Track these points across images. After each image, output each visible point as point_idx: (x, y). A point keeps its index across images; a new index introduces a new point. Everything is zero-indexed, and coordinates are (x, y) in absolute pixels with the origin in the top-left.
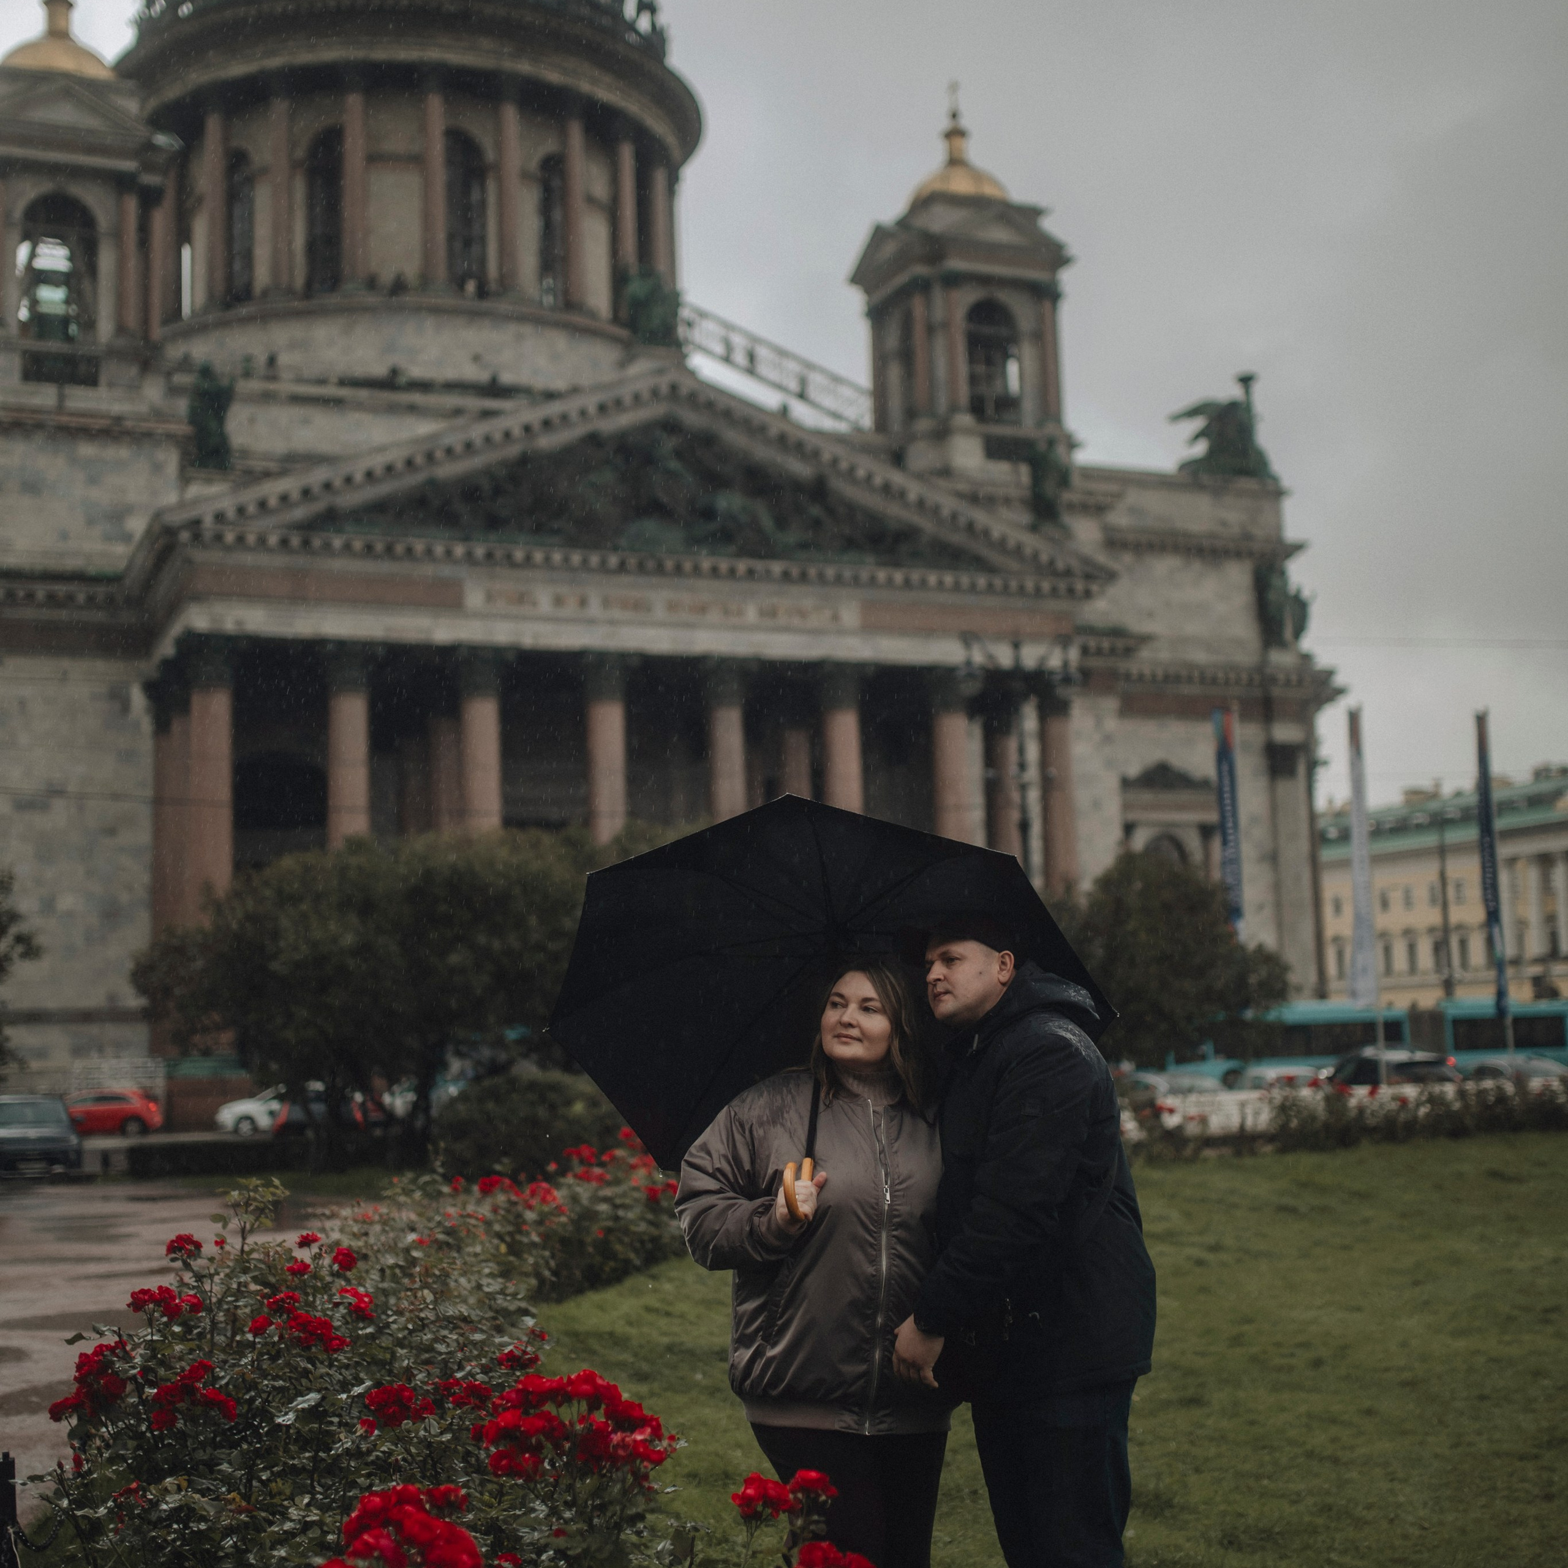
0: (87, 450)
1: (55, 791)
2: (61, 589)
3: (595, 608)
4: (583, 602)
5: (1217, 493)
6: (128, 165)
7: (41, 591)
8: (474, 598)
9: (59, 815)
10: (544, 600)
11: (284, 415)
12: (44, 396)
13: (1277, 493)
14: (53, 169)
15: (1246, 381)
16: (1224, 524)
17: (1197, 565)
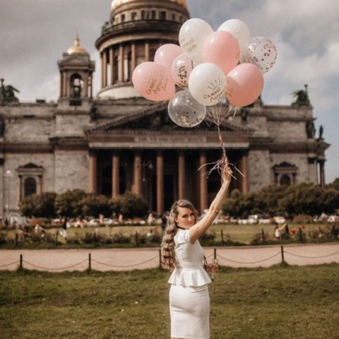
0: (80, 116)
1: (75, 172)
2: (75, 139)
3: (158, 140)
4: (155, 139)
5: (298, 109)
6: (86, 68)
7: (72, 140)
8: (137, 139)
9: (76, 176)
10: (149, 139)
11: (115, 107)
12: (73, 108)
13: (311, 108)
14: (74, 70)
15: (306, 86)
16: (300, 115)
17: (293, 123)
